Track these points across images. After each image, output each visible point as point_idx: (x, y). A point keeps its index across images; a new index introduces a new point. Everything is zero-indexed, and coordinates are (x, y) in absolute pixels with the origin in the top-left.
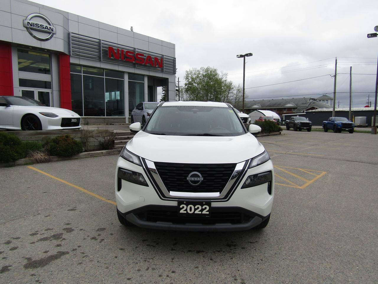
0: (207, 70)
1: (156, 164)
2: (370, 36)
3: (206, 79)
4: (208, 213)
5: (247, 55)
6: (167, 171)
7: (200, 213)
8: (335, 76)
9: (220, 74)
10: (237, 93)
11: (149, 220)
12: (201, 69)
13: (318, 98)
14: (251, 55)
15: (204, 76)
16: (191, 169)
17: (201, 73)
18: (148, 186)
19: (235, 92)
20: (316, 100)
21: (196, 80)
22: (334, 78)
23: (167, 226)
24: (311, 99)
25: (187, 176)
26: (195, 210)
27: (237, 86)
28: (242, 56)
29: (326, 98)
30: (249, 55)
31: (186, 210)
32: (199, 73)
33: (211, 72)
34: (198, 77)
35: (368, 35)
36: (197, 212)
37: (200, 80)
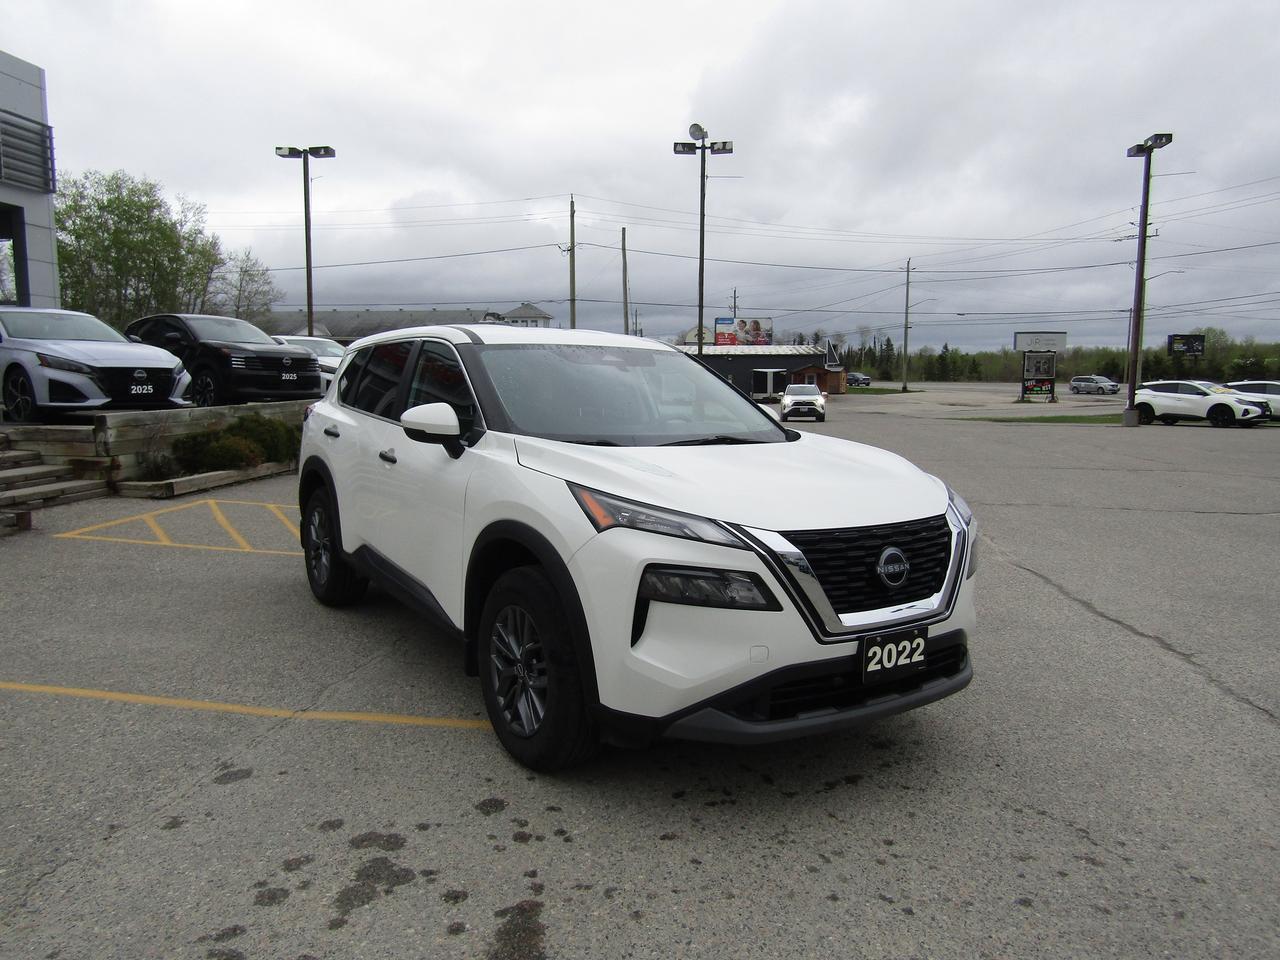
0: (115, 184)
1: (790, 536)
2: (680, 148)
3: (111, 220)
4: (922, 658)
5: (316, 152)
6: (825, 556)
7: (908, 661)
8: (572, 250)
9: (175, 207)
10: (241, 280)
11: (775, 714)
12: (86, 178)
13: (508, 313)
14: (328, 152)
15: (102, 208)
16: (880, 542)
17: (90, 192)
18: (779, 608)
19: (234, 278)
20: (504, 319)
21: (70, 218)
22: (569, 256)
23: (827, 719)
24: (488, 314)
25: (877, 563)
26: (899, 654)
27: (242, 256)
28: (294, 153)
29: (532, 313)
30: (322, 152)
31: (880, 662)
32: (81, 193)
33: (132, 192)
34: (76, 208)
35: (676, 144)
36: (903, 661)
37: (88, 219)
